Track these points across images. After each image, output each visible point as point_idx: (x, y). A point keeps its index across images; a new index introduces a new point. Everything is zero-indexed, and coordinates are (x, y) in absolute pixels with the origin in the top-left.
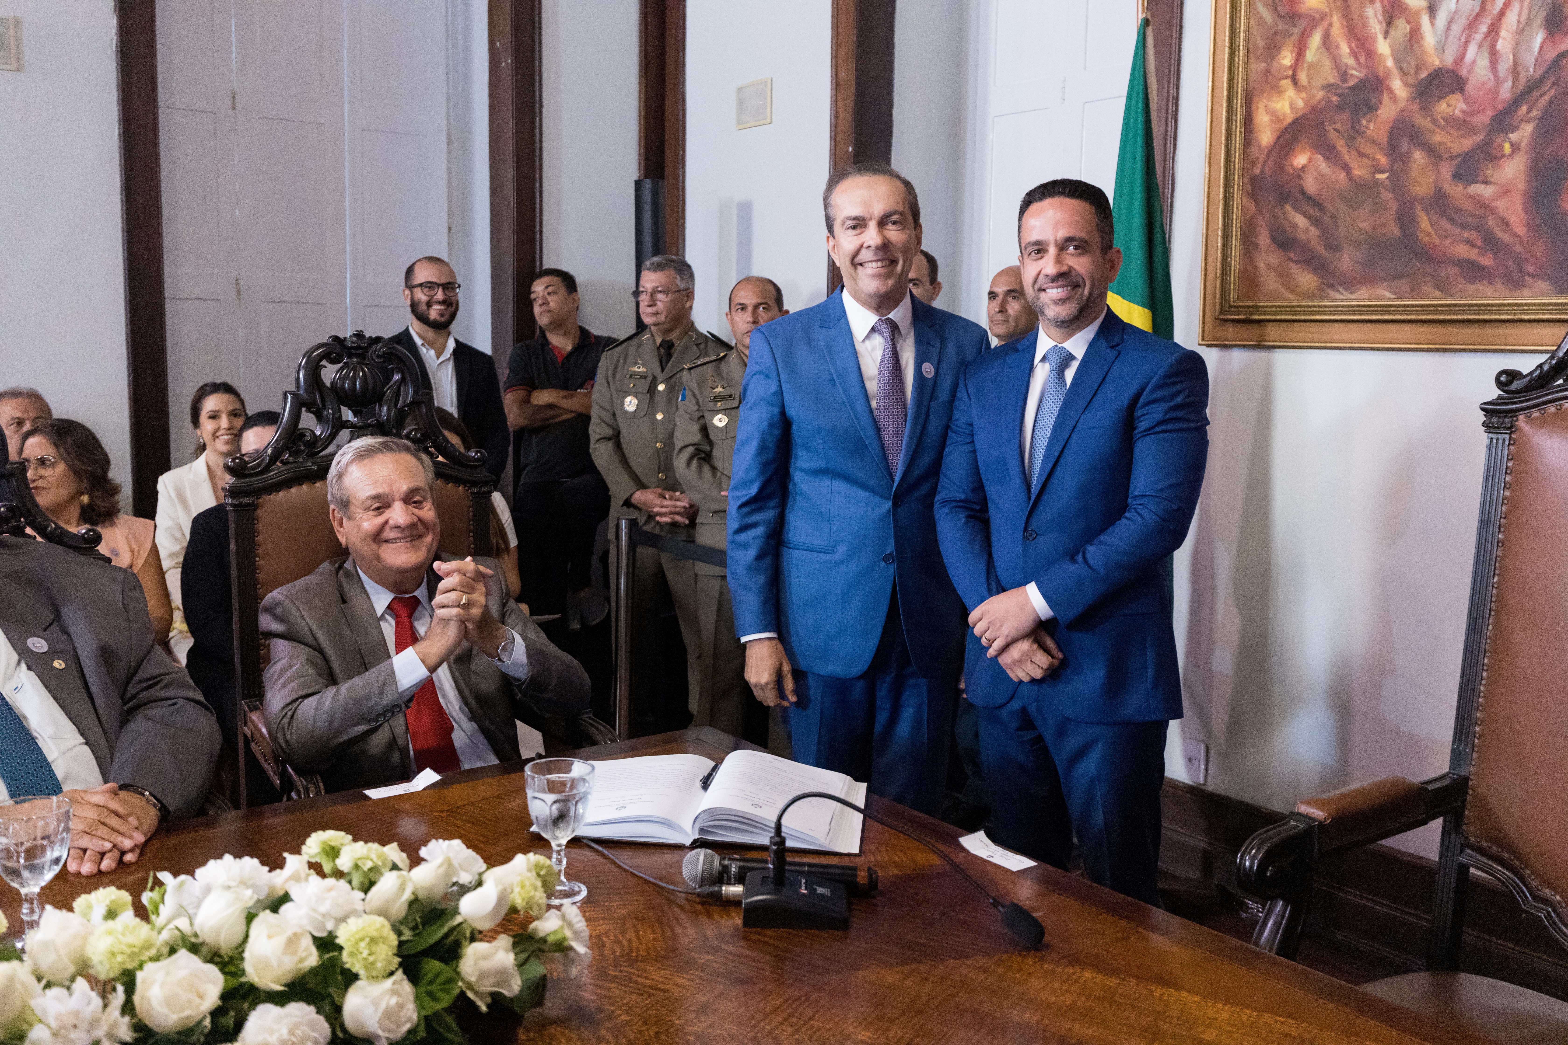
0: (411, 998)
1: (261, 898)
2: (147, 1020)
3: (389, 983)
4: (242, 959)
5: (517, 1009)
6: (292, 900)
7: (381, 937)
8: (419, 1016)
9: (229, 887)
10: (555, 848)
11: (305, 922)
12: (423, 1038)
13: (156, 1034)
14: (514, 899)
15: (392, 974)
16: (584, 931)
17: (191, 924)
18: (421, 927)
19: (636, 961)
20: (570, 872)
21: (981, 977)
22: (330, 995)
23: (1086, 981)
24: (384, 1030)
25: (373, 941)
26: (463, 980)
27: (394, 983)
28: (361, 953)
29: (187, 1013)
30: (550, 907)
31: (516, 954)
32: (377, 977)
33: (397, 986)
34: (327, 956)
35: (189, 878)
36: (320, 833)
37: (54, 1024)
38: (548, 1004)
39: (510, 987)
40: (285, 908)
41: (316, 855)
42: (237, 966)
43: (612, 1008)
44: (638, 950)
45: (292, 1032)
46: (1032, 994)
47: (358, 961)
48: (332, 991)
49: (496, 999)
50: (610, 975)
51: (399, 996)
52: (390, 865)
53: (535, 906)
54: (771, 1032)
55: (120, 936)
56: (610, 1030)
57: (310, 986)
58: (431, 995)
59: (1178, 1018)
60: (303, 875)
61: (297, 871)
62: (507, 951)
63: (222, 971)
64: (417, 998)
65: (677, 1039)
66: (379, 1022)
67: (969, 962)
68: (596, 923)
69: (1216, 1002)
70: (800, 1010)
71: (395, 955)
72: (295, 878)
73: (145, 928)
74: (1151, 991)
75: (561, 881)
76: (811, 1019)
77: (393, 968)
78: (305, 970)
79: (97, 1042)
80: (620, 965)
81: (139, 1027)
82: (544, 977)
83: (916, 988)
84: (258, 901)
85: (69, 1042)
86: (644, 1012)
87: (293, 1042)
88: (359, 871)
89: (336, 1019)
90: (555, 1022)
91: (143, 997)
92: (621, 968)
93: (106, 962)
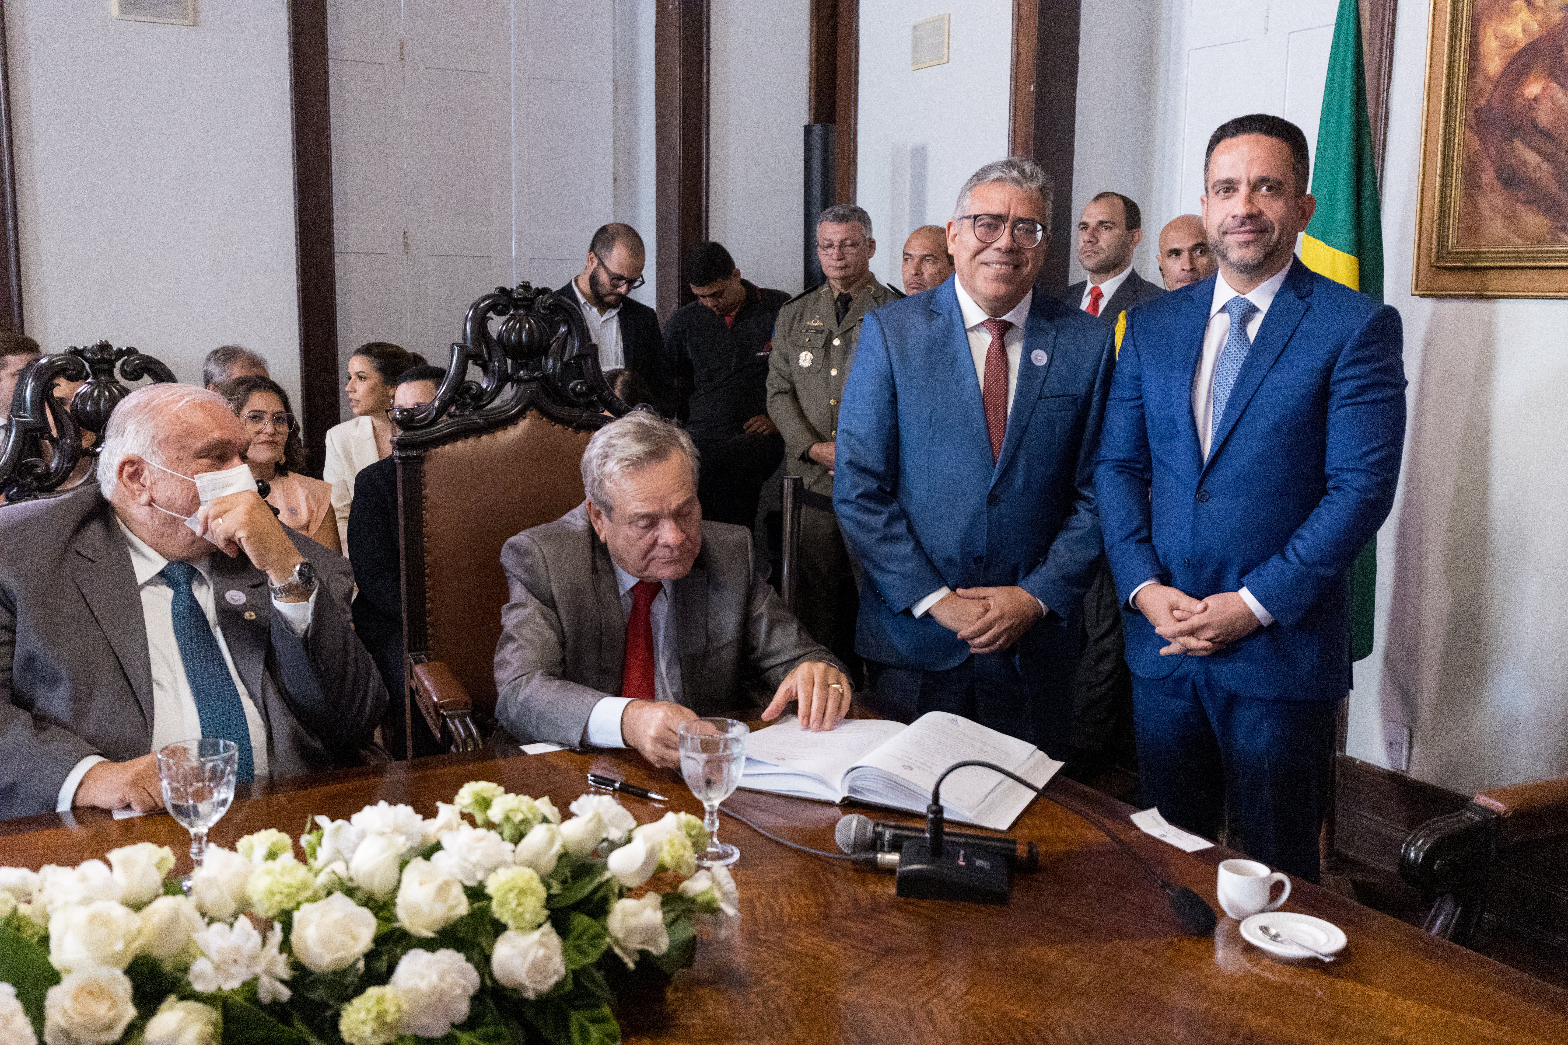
0: (559, 951)
1: (415, 844)
2: (304, 959)
3: (536, 935)
4: (394, 905)
5: (666, 968)
6: (443, 849)
7: (530, 889)
8: (567, 969)
9: (382, 834)
10: (707, 808)
11: (456, 870)
12: (571, 992)
13: (312, 973)
14: (662, 858)
15: (539, 926)
16: (733, 893)
17: (348, 868)
18: (570, 881)
19: (788, 926)
20: (724, 834)
21: (1148, 960)
22: (478, 944)
24: (532, 981)
25: (522, 892)
26: (609, 935)
27: (543, 935)
28: (510, 904)
29: (341, 954)
30: (699, 868)
31: (664, 913)
32: (525, 928)
33: (545, 939)
34: (477, 905)
35: (345, 822)
36: (472, 783)
37: (216, 958)
38: (697, 965)
39: (657, 945)
40: (437, 856)
41: (469, 805)
42: (390, 911)
43: (762, 972)
44: (790, 915)
45: (441, 978)
46: (1203, 980)
47: (507, 911)
48: (482, 940)
49: (644, 957)
50: (760, 939)
51: (547, 947)
52: (540, 818)
53: (683, 866)
54: (924, 1004)
55: (279, 877)
56: (759, 994)
57: (461, 934)
58: (580, 950)
59: (1363, 1013)
60: (455, 824)
61: (449, 821)
62: (655, 910)
63: (376, 915)
64: (565, 951)
65: (827, 1008)
66: (527, 973)
67: (1137, 944)
68: (749, 887)
69: (1405, 998)
71: (544, 907)
72: (448, 827)
73: (302, 869)
74: (1333, 983)
75: (713, 843)
76: (967, 993)
77: (541, 920)
78: (455, 918)
79: (256, 978)
80: (771, 930)
81: (296, 965)
82: (694, 938)
83: (1079, 968)
84: (412, 848)
85: (230, 976)
86: (794, 978)
87: (443, 988)
88: (511, 823)
89: (485, 968)
90: (704, 983)
91: (299, 937)
92: (771, 933)
93: (264, 901)
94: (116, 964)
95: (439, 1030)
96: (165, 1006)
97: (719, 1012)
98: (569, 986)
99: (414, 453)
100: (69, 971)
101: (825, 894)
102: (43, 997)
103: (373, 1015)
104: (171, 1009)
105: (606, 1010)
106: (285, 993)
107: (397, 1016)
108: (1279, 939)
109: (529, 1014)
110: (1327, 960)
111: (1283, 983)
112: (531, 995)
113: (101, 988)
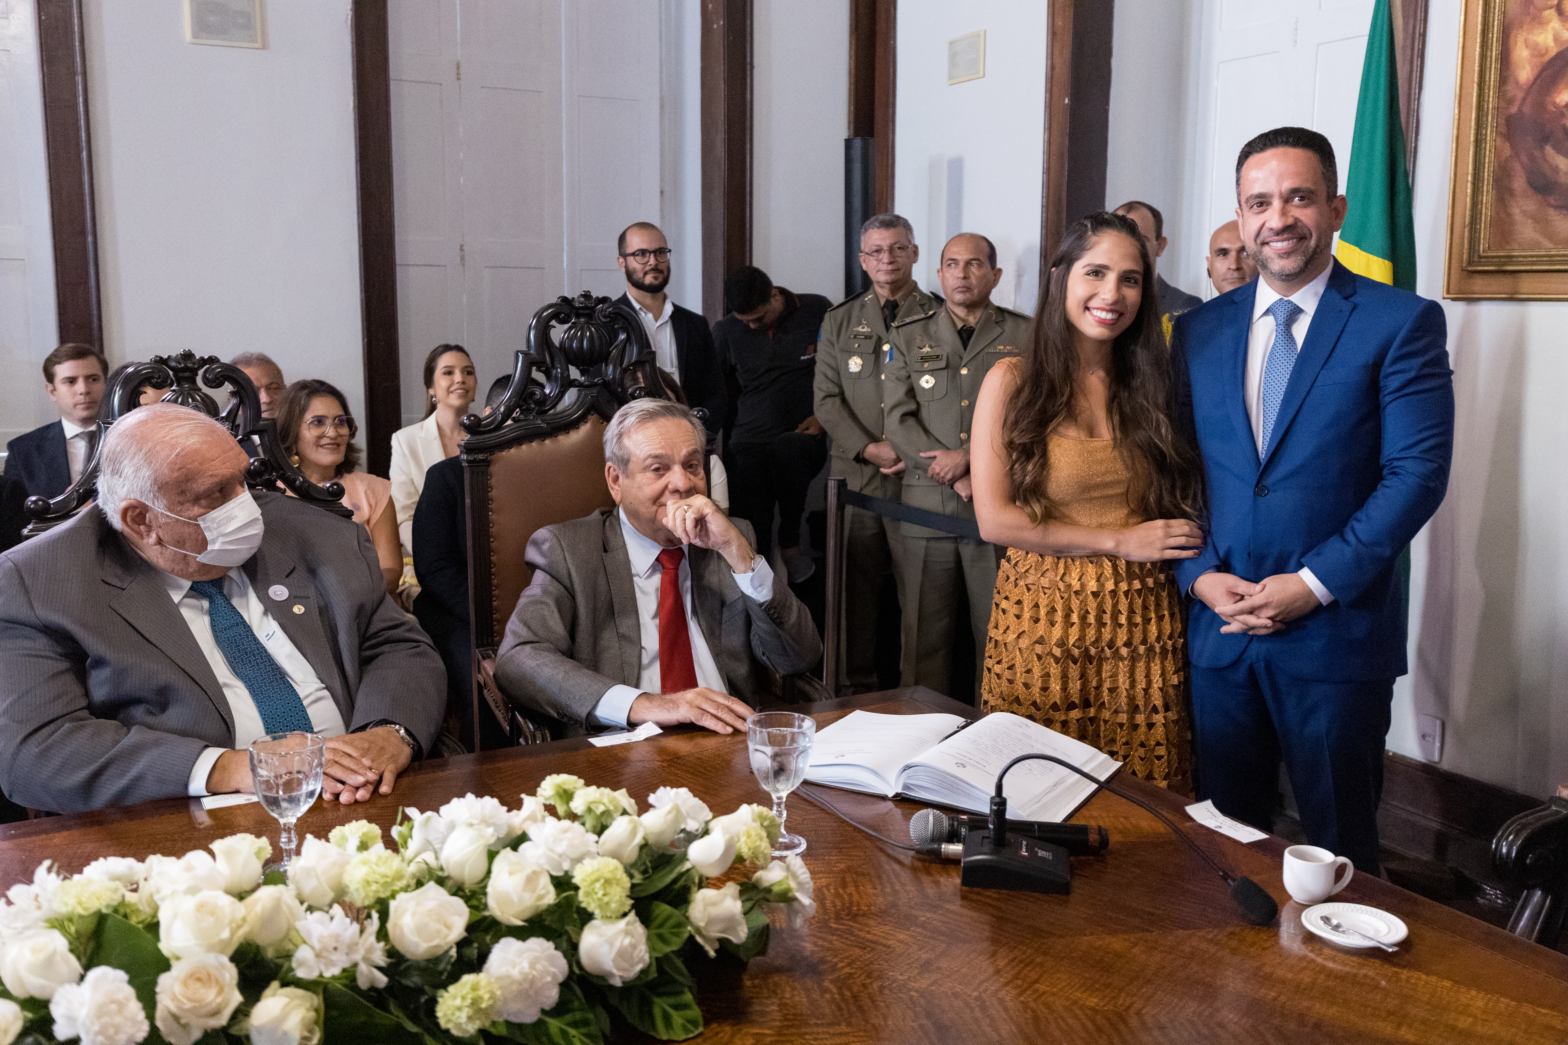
0: (644, 940)
1: (501, 836)
2: (399, 947)
3: (622, 924)
4: (485, 894)
5: (743, 956)
6: (529, 840)
7: (615, 879)
8: (650, 957)
9: (471, 825)
10: (776, 800)
11: (543, 861)
12: (654, 979)
13: (407, 960)
14: (740, 849)
15: (625, 915)
16: (808, 883)
17: (437, 858)
18: (650, 871)
19: (857, 915)
20: (790, 825)
21: (1213, 949)
22: (566, 932)
24: (619, 969)
25: (608, 882)
26: (691, 923)
27: (628, 924)
28: (596, 893)
29: (436, 942)
30: (774, 858)
31: (743, 902)
32: (611, 917)
33: (630, 927)
34: (565, 894)
35: (435, 814)
36: (554, 776)
37: (317, 946)
38: (771, 952)
39: (736, 934)
40: (523, 847)
41: (551, 797)
42: (479, 900)
43: (835, 960)
44: (858, 905)
45: (532, 966)
46: (1267, 969)
47: (594, 901)
48: (569, 928)
49: (724, 945)
50: (832, 927)
51: (633, 937)
52: (620, 810)
53: (761, 855)
54: (996, 992)
56: (832, 981)
57: (547, 923)
58: (661, 937)
59: (1428, 1003)
60: (539, 816)
61: (534, 812)
62: (735, 899)
63: (467, 904)
64: (649, 939)
65: (900, 995)
66: (614, 961)
67: (1200, 934)
69: (1469, 989)
70: (1025, 972)
71: (628, 896)
73: (395, 859)
74: (1397, 973)
75: (782, 833)
76: (1036, 981)
77: (627, 909)
78: (544, 908)
79: (355, 965)
80: (842, 919)
81: (392, 953)
82: (768, 925)
83: (1144, 957)
84: (499, 839)
85: (331, 963)
86: (866, 965)
87: (534, 976)
88: (592, 814)
89: (573, 955)
90: (779, 970)
91: (395, 925)
92: (842, 922)
93: (361, 890)
94: (222, 951)
95: (530, 1016)
96: (268, 992)
97: (796, 998)
98: (653, 974)
99: (481, 456)
100: (178, 958)
101: (891, 883)
102: (154, 983)
103: (469, 1001)
104: (274, 995)
105: (688, 997)
106: (382, 980)
107: (491, 1002)
108: (1341, 929)
109: (614, 1001)
110: (1390, 950)
111: (1348, 973)
112: (618, 983)
113: (209, 975)
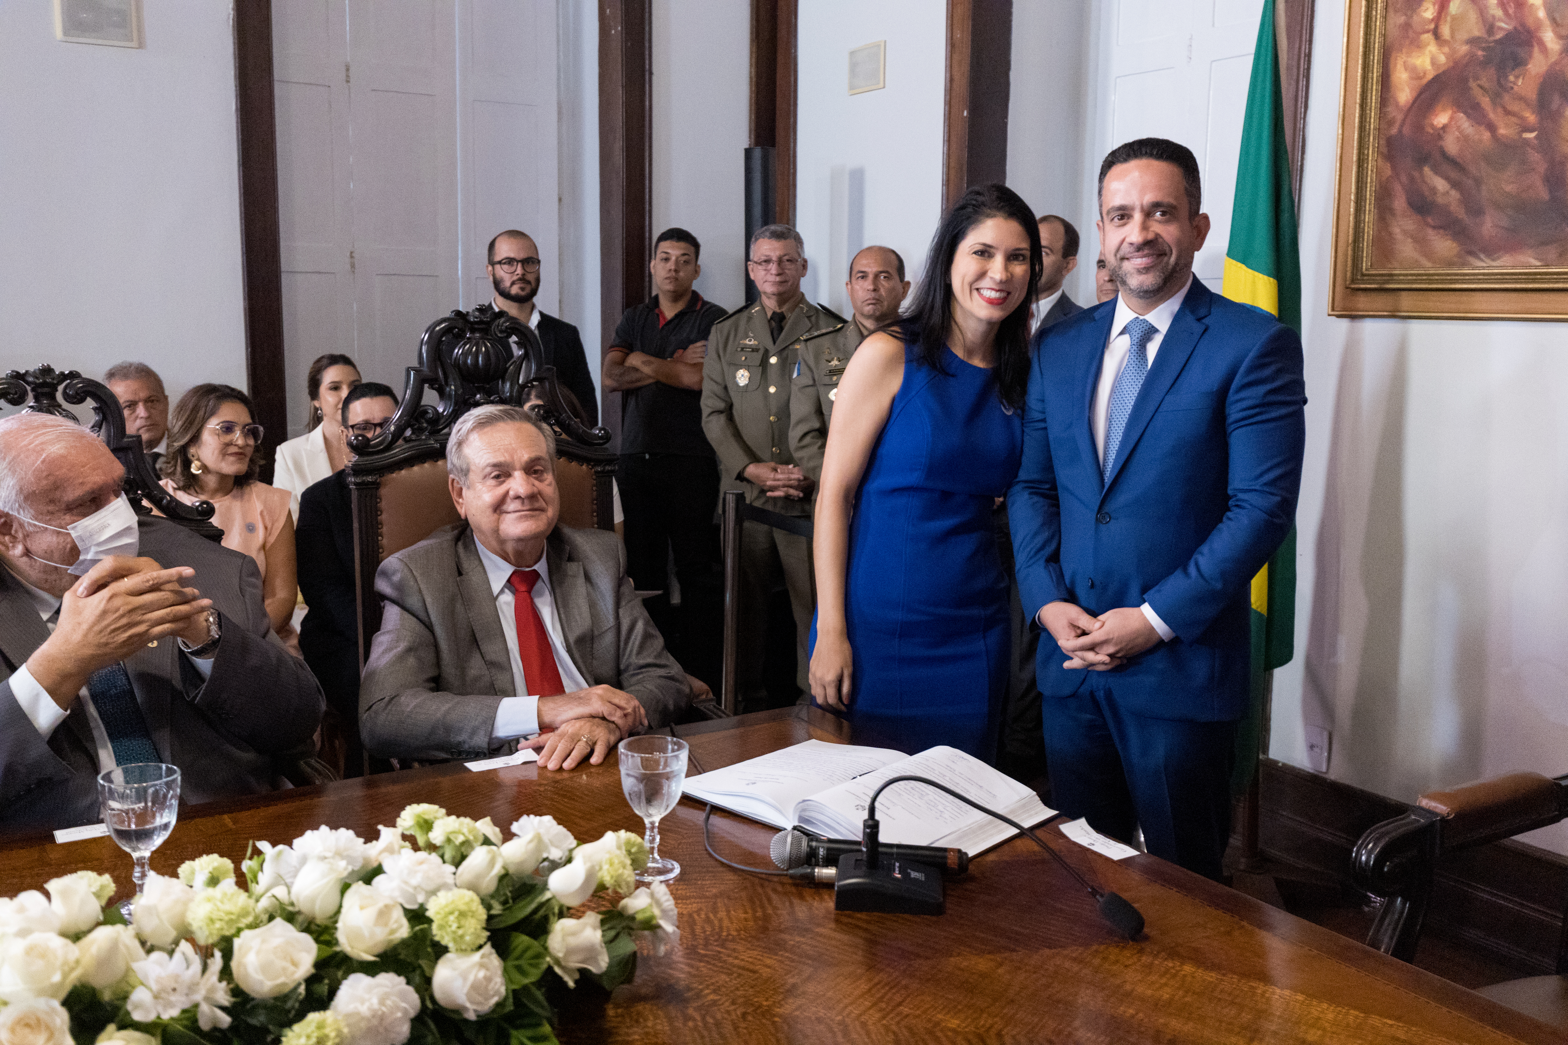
0: (499, 972)
1: (356, 869)
2: (244, 986)
3: (477, 957)
4: (336, 929)
5: (606, 984)
6: (384, 872)
7: (470, 911)
8: (507, 990)
9: (324, 858)
10: (648, 825)
11: (397, 894)
12: (511, 1012)
13: (253, 999)
14: (602, 877)
15: (480, 947)
16: (672, 910)
17: (289, 893)
18: (511, 901)
19: (726, 940)
20: (665, 849)
21: (1076, 968)
22: (420, 967)
23: (1185, 976)
24: (472, 1002)
25: (462, 914)
26: (550, 955)
27: (483, 957)
28: (450, 926)
29: (281, 980)
30: (639, 884)
31: (603, 931)
32: (466, 950)
33: (485, 960)
34: (417, 928)
35: (287, 847)
36: (415, 806)
37: (155, 987)
38: (637, 980)
39: (597, 964)
40: (378, 880)
41: (411, 827)
42: (330, 935)
43: (701, 987)
44: (728, 930)
45: (382, 1002)
46: (1128, 987)
47: (447, 934)
48: (423, 963)
49: (584, 975)
50: (699, 953)
51: (487, 969)
52: (481, 839)
53: (623, 884)
54: (859, 1016)
55: (219, 904)
56: (697, 1009)
57: (402, 957)
58: (520, 969)
59: (1280, 1017)
60: (396, 847)
61: (391, 843)
62: (595, 928)
63: (317, 940)
64: (505, 971)
65: (764, 1021)
66: (468, 995)
67: (1065, 952)
68: (688, 902)
69: (1321, 1001)
70: (890, 995)
71: (484, 928)
72: (390, 850)
73: (243, 895)
74: (1252, 987)
75: (653, 858)
76: (900, 1004)
77: (482, 941)
78: (396, 942)
79: (196, 1006)
80: (710, 945)
81: (237, 992)
82: (634, 954)
83: (1008, 977)
84: (353, 872)
85: (169, 1005)
86: (732, 992)
87: (384, 1013)
88: (452, 845)
89: (427, 990)
90: (644, 999)
91: (240, 964)
92: (710, 947)
93: (205, 928)
94: (53, 996)
96: (105, 1034)
97: (659, 1027)
98: (510, 1007)
99: (369, 479)
100: (5, 1004)
101: (763, 907)
103: (314, 1040)
104: (110, 1038)
105: (547, 1029)
106: (225, 1020)
107: (337, 1040)
109: (469, 1034)
112: (471, 1016)
113: (38, 1020)
